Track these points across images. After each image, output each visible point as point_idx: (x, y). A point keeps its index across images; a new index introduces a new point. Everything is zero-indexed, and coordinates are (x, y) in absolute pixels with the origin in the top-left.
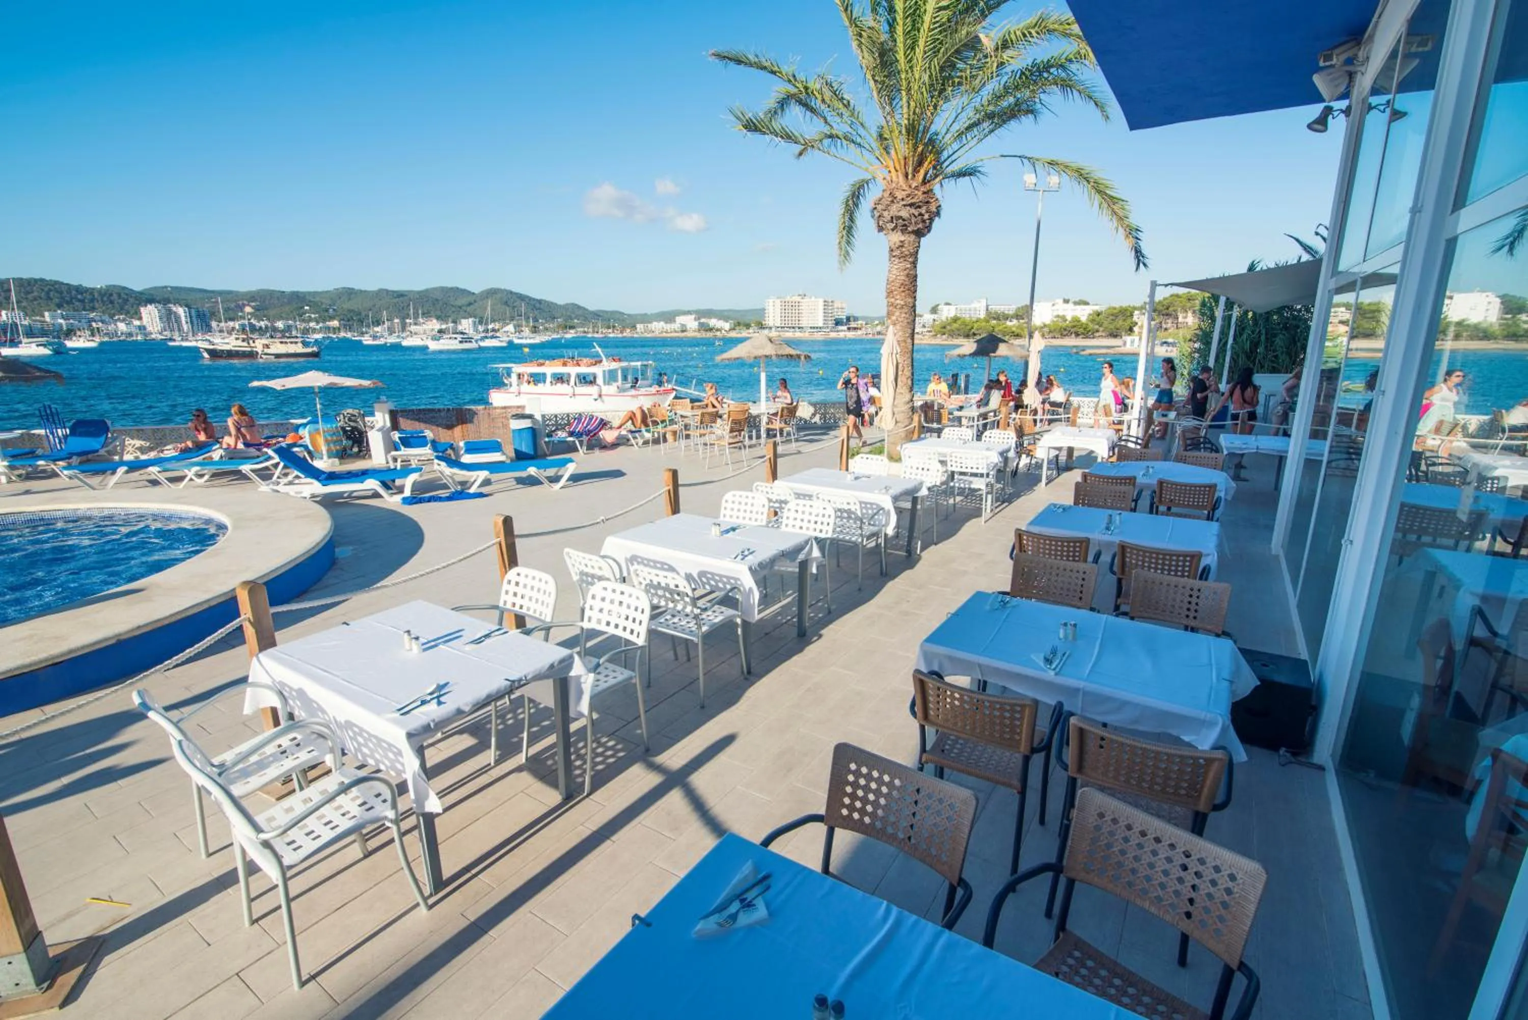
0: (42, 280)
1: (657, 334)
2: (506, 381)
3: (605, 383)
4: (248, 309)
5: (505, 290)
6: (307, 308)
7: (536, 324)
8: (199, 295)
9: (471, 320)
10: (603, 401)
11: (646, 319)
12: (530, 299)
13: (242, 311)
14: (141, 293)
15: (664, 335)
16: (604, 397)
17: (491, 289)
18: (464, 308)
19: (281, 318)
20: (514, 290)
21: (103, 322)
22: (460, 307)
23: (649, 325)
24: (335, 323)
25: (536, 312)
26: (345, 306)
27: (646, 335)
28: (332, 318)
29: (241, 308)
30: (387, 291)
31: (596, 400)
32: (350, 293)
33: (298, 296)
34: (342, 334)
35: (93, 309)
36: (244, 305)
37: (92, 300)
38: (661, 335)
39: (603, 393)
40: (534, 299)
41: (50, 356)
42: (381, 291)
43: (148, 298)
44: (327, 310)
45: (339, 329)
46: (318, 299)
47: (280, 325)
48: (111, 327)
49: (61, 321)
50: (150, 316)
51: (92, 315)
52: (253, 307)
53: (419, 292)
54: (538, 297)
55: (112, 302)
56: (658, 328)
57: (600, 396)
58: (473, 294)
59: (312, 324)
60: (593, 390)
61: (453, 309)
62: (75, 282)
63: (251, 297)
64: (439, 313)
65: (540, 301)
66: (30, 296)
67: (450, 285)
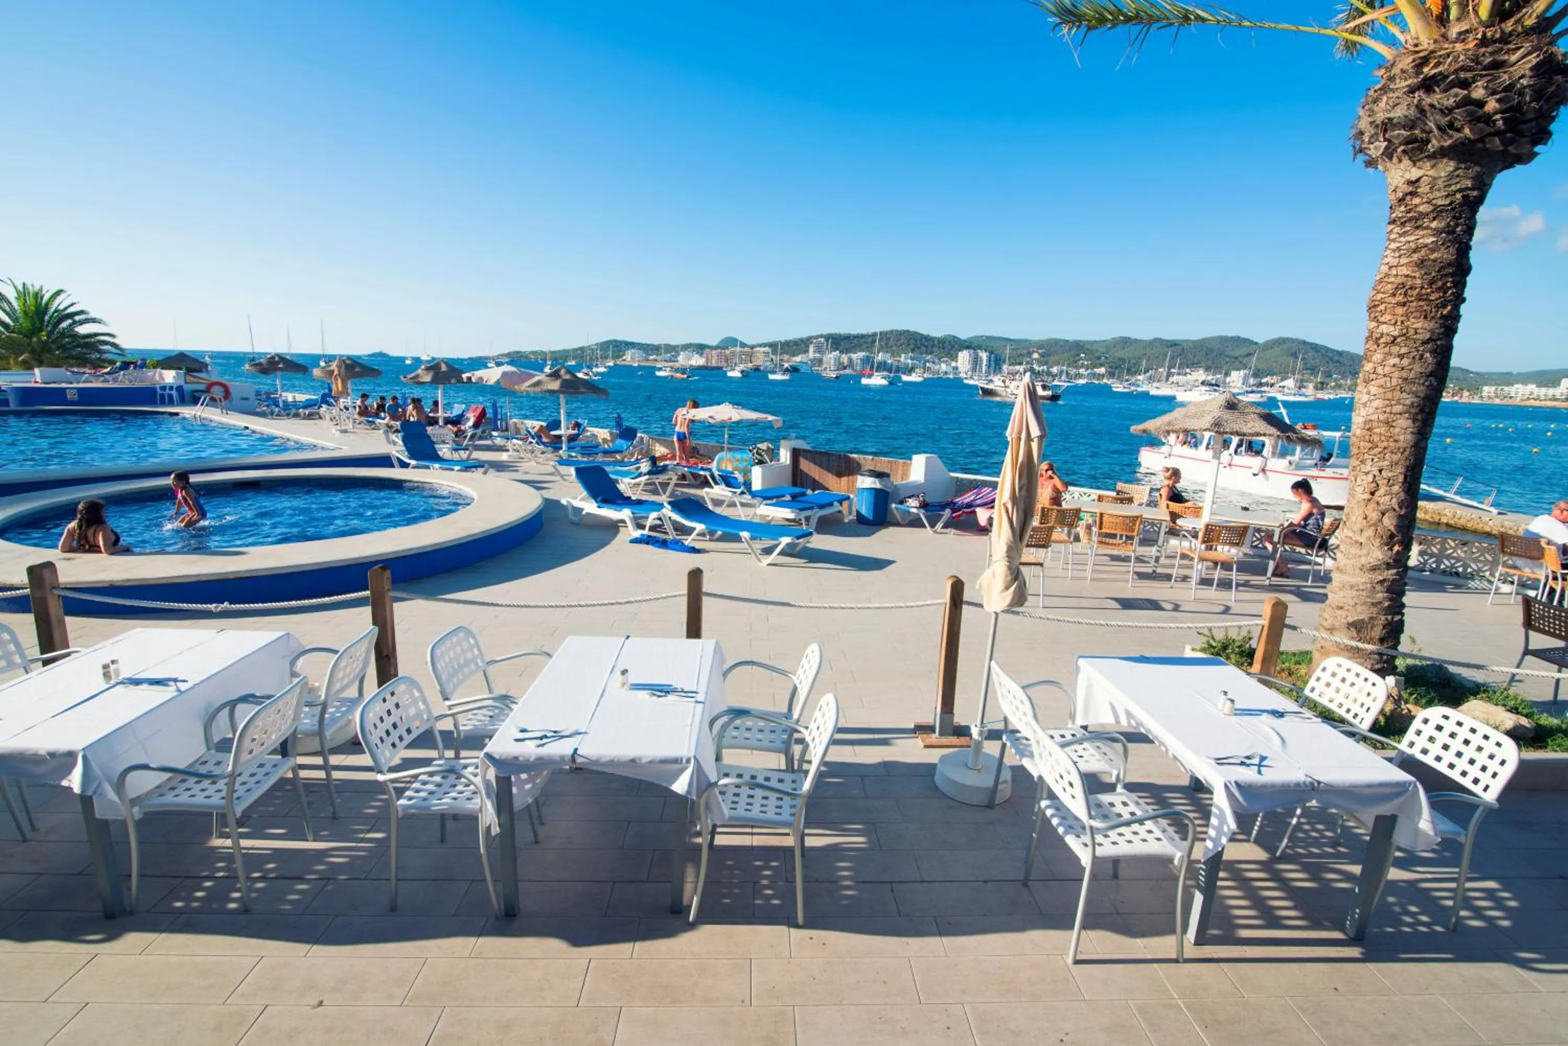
0: (908, 331)
1: (1517, 401)
2: (1164, 440)
3: (1274, 454)
4: (1036, 356)
5: (1297, 339)
6: (1083, 355)
7: (1327, 380)
8: (1002, 343)
9: (1242, 373)
10: (1267, 479)
11: (1507, 379)
12: (1328, 350)
13: (1030, 357)
14: (964, 341)
15: (1532, 403)
16: (1268, 473)
17: (1279, 339)
18: (1241, 359)
19: (1057, 363)
20: (1309, 340)
21: (933, 363)
22: (1236, 358)
23: (1506, 389)
24: (1102, 370)
25: (1331, 365)
26: (1117, 354)
27: (1497, 401)
28: (1101, 365)
29: (1030, 354)
30: (1161, 340)
31: (1255, 475)
32: (1125, 342)
33: (1078, 345)
34: (1105, 381)
35: (931, 353)
36: (1033, 352)
37: (932, 347)
38: (1522, 404)
39: (1268, 467)
40: (1333, 351)
41: (885, 386)
42: (1155, 340)
43: (967, 345)
44: (1099, 358)
45: (1103, 376)
46: (1094, 348)
47: (1055, 370)
48: (937, 367)
49: (910, 361)
50: (964, 357)
51: (929, 357)
52: (1039, 354)
53: (1194, 342)
54: (1339, 348)
55: (944, 348)
56: (1521, 393)
57: (1263, 470)
58: (1256, 343)
59: (1082, 371)
60: (1255, 462)
61: (1228, 359)
62: (925, 333)
63: (1041, 345)
64: (1210, 363)
65: (1340, 354)
66: (899, 343)
67: (1230, 334)
